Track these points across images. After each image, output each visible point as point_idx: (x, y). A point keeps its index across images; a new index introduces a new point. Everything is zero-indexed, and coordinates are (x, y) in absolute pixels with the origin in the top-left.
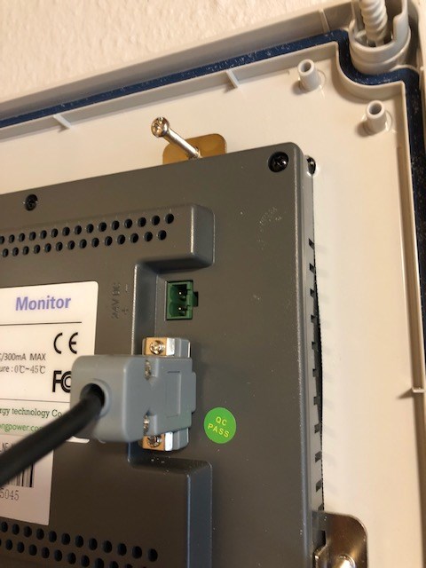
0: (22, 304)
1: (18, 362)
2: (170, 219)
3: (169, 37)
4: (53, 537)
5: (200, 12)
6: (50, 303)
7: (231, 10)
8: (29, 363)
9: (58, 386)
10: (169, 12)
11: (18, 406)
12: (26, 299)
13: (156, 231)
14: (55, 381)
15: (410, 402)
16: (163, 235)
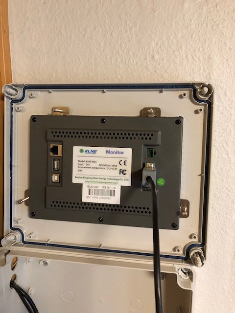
0: (108, 152)
1: (107, 167)
2: (152, 135)
3: (137, 64)
4: (121, 207)
5: (148, 58)
6: (117, 152)
7: (158, 61)
8: (111, 167)
9: (121, 173)
10: (137, 55)
11: (109, 178)
12: (109, 151)
13: (148, 137)
14: (120, 172)
15: (200, 177)
16: (150, 139)
